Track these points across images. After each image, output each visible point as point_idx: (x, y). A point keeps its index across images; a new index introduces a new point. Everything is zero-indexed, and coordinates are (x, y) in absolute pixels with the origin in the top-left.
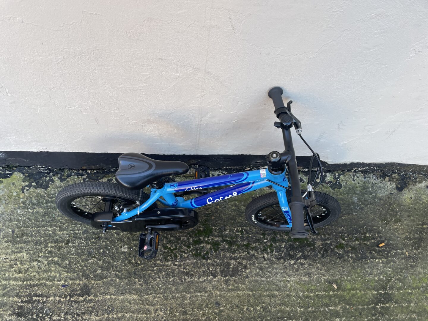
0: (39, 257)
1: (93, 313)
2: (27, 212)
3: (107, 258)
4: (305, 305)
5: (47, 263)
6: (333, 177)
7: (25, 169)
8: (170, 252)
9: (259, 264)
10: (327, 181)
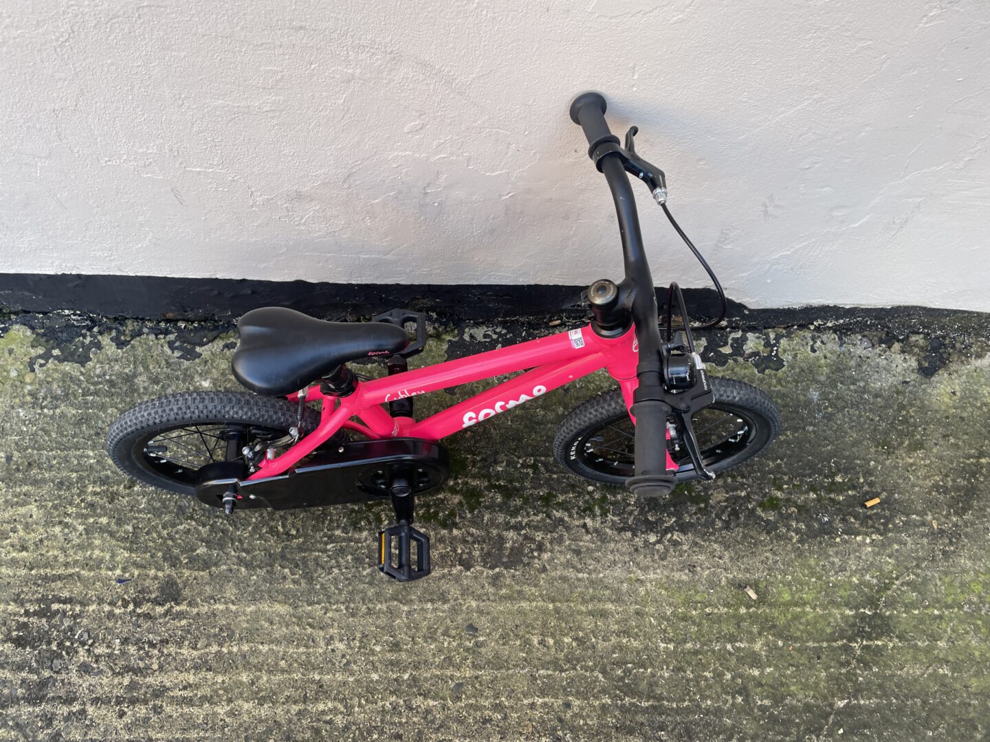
0: (66, 514)
1: (186, 643)
2: (40, 414)
3: (221, 520)
4: (677, 635)
5: (84, 529)
6: (763, 342)
7: (37, 318)
8: (366, 511)
9: (573, 540)
10: (747, 352)
